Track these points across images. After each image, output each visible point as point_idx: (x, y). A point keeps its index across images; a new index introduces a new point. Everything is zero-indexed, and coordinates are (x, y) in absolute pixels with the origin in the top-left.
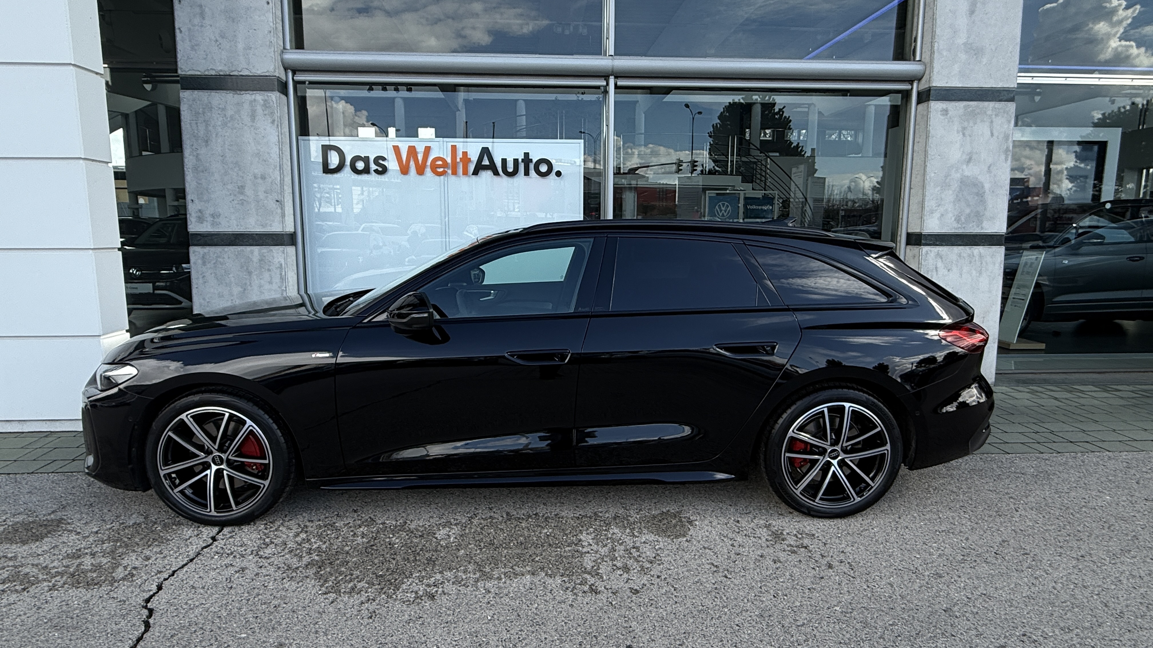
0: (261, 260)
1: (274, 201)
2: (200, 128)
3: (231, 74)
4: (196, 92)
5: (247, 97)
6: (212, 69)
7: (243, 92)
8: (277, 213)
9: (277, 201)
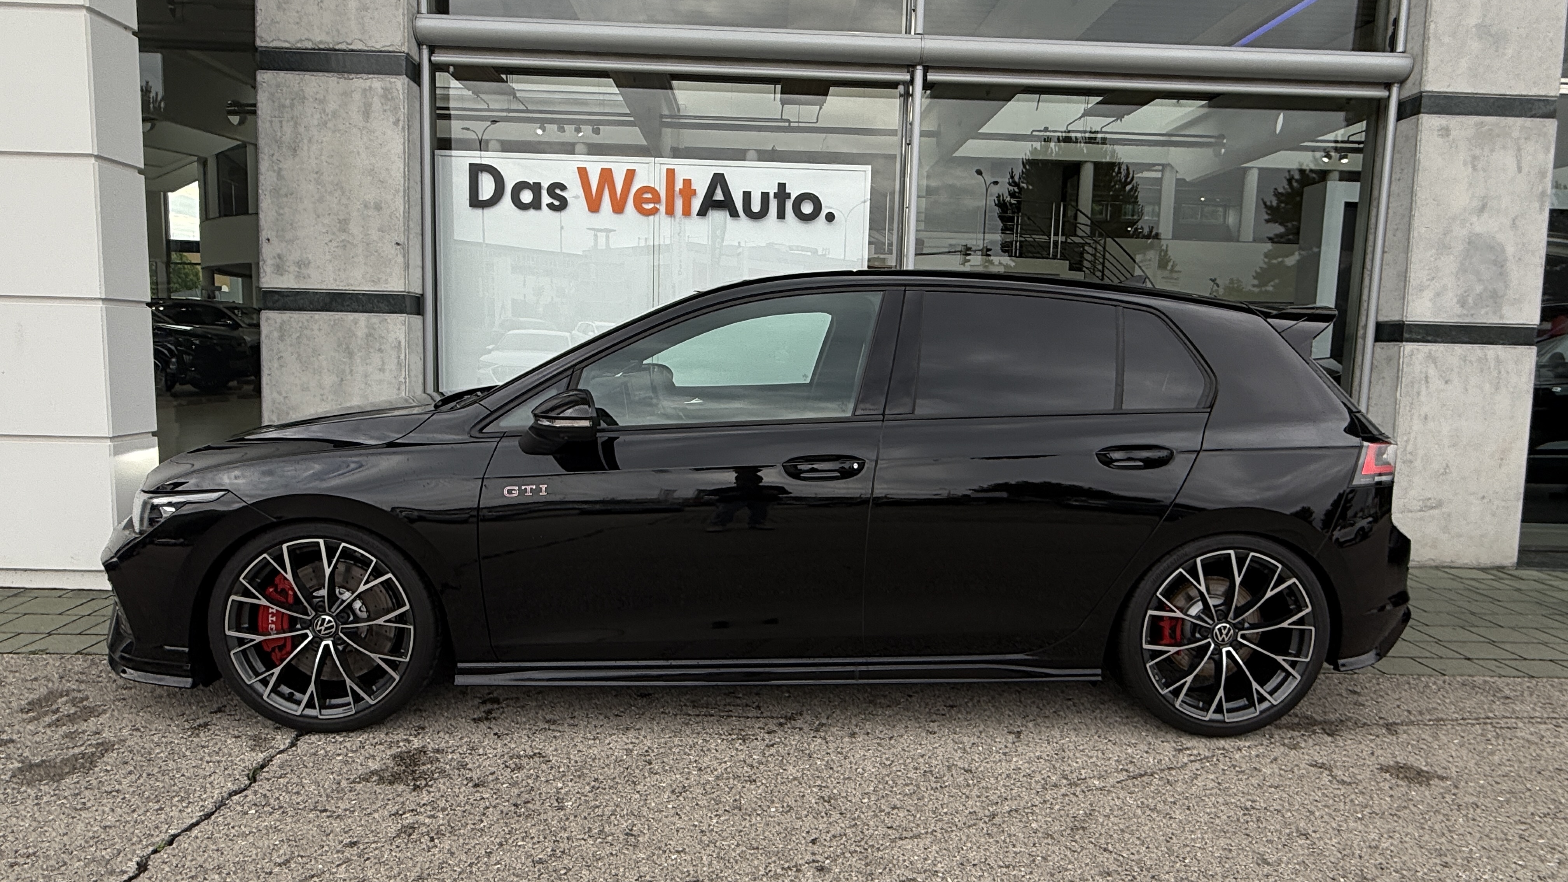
0: (369, 335)
1: (394, 243)
2: (285, 128)
3: (337, 47)
4: (282, 74)
5: (360, 83)
6: (308, 40)
7: (353, 76)
8: (396, 262)
9: (398, 244)
